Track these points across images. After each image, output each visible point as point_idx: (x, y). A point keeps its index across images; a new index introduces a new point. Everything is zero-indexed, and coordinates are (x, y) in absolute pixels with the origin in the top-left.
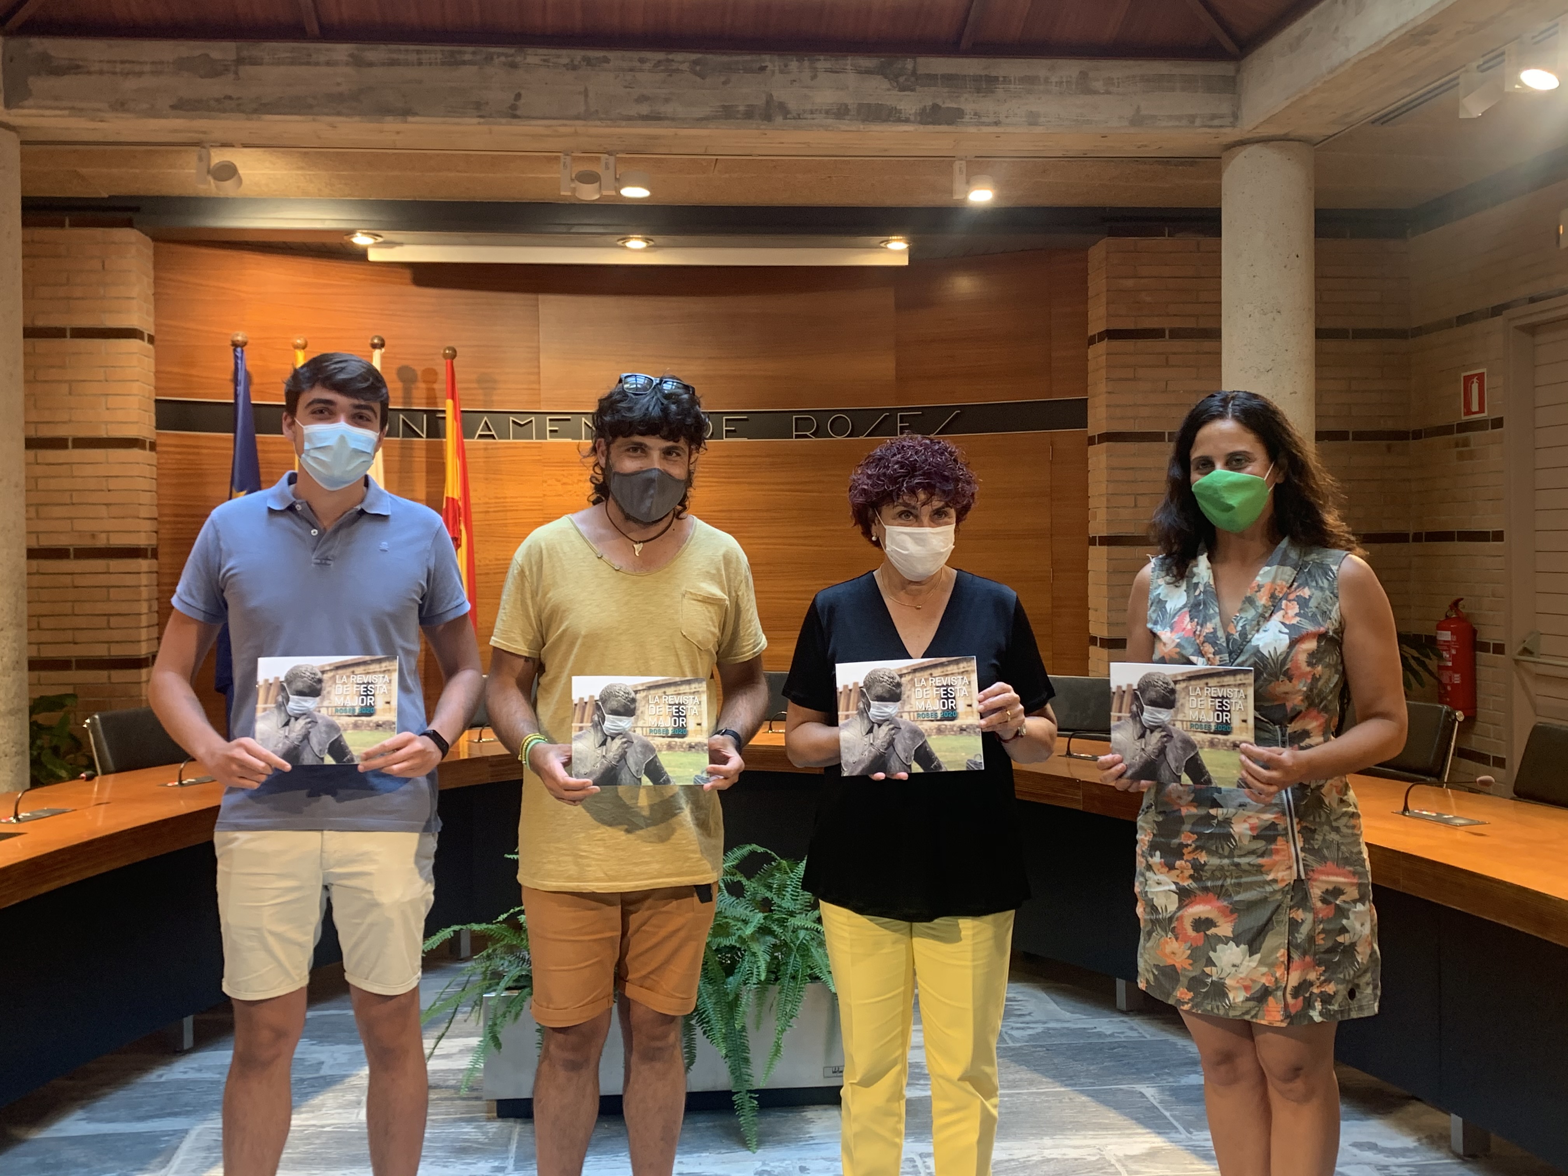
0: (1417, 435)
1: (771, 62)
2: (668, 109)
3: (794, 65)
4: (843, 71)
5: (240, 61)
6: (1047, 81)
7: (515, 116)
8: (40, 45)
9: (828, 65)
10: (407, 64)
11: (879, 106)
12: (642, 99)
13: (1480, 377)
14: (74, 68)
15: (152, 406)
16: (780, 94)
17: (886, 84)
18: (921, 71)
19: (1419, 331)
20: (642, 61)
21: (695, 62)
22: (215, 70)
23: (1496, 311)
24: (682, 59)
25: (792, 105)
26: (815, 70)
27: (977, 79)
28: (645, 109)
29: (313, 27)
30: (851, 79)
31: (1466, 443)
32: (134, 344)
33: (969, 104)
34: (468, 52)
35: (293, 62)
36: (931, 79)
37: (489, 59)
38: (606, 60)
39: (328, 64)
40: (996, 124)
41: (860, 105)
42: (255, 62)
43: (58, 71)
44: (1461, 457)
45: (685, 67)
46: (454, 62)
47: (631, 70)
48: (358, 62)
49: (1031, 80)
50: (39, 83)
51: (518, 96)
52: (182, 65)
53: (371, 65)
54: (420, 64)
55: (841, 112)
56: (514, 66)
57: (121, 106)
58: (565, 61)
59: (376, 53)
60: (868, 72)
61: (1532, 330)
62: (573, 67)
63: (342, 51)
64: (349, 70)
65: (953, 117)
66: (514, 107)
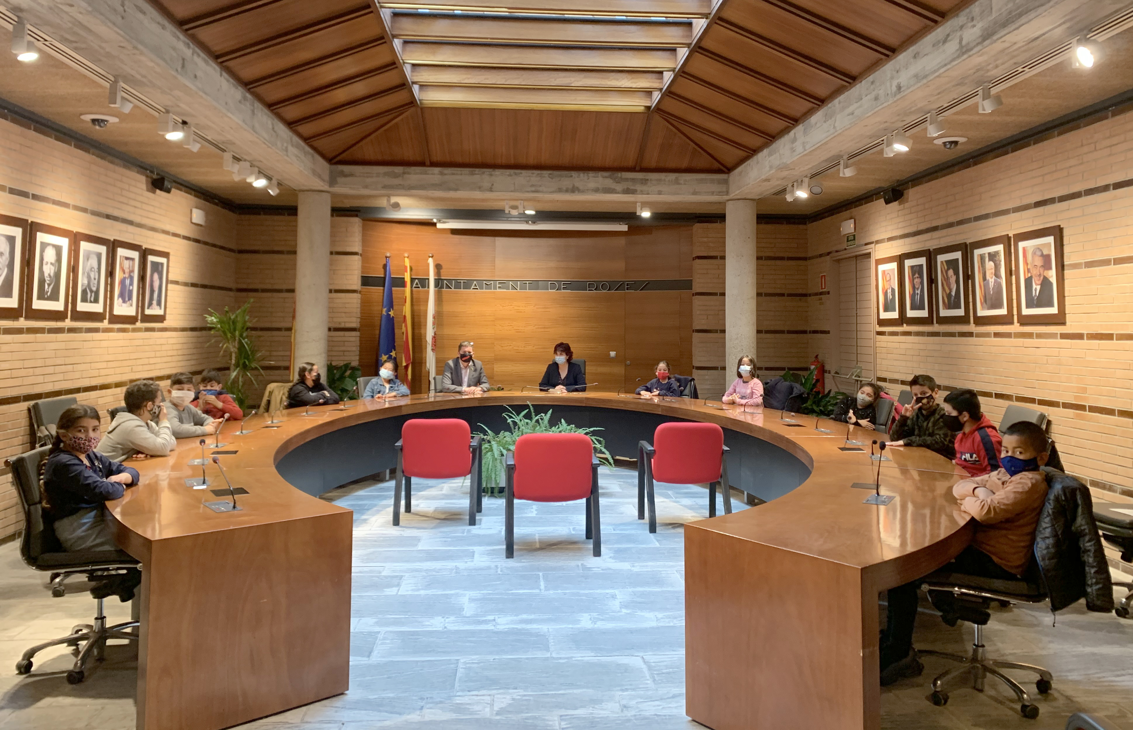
0: (810, 295)
1: (574, 174)
2: (540, 189)
3: (582, 175)
4: (597, 177)
5: (404, 173)
6: (665, 180)
7: (492, 191)
8: (341, 167)
9: (593, 175)
10: (457, 174)
11: (610, 189)
12: (532, 186)
13: (825, 276)
14: (351, 175)
15: (360, 278)
16: (577, 184)
17: (611, 181)
18: (623, 177)
19: (810, 258)
20: (533, 173)
21: (550, 174)
22: (396, 176)
23: (829, 254)
24: (546, 173)
25: (581, 188)
26: (588, 176)
27: (642, 179)
28: (533, 189)
29: (428, 163)
30: (600, 179)
31: (821, 299)
32: (356, 257)
33: (639, 187)
34: (477, 170)
35: (421, 174)
36: (627, 180)
37: (483, 173)
38: (521, 173)
39: (432, 174)
40: (648, 194)
41: (603, 188)
42: (409, 173)
43: (346, 176)
44: (820, 304)
45: (547, 175)
46: (472, 174)
47: (529, 176)
48: (442, 174)
49: (660, 180)
50: (340, 180)
51: (493, 185)
52: (386, 174)
53: (446, 174)
54: (461, 174)
55: (596, 190)
56: (491, 175)
57: (366, 187)
58: (508, 173)
59: (448, 171)
60: (606, 177)
61: (839, 261)
62: (510, 175)
63: (437, 170)
64: (439, 176)
65: (633, 192)
66: (491, 188)
